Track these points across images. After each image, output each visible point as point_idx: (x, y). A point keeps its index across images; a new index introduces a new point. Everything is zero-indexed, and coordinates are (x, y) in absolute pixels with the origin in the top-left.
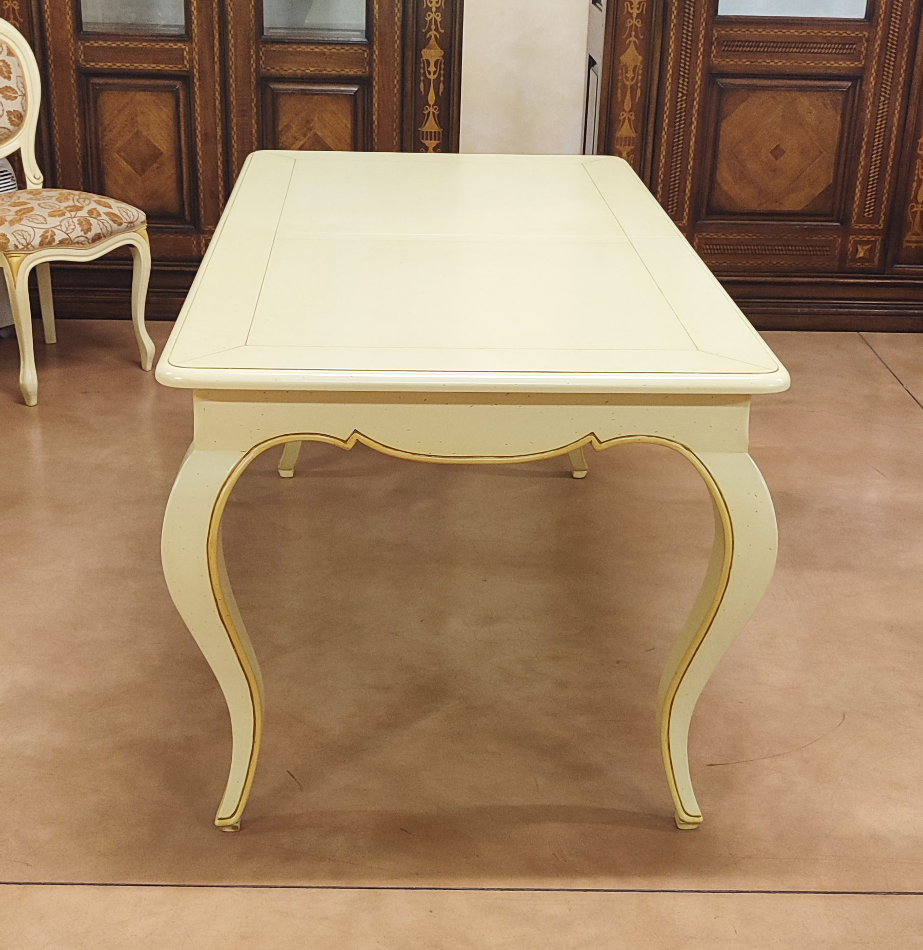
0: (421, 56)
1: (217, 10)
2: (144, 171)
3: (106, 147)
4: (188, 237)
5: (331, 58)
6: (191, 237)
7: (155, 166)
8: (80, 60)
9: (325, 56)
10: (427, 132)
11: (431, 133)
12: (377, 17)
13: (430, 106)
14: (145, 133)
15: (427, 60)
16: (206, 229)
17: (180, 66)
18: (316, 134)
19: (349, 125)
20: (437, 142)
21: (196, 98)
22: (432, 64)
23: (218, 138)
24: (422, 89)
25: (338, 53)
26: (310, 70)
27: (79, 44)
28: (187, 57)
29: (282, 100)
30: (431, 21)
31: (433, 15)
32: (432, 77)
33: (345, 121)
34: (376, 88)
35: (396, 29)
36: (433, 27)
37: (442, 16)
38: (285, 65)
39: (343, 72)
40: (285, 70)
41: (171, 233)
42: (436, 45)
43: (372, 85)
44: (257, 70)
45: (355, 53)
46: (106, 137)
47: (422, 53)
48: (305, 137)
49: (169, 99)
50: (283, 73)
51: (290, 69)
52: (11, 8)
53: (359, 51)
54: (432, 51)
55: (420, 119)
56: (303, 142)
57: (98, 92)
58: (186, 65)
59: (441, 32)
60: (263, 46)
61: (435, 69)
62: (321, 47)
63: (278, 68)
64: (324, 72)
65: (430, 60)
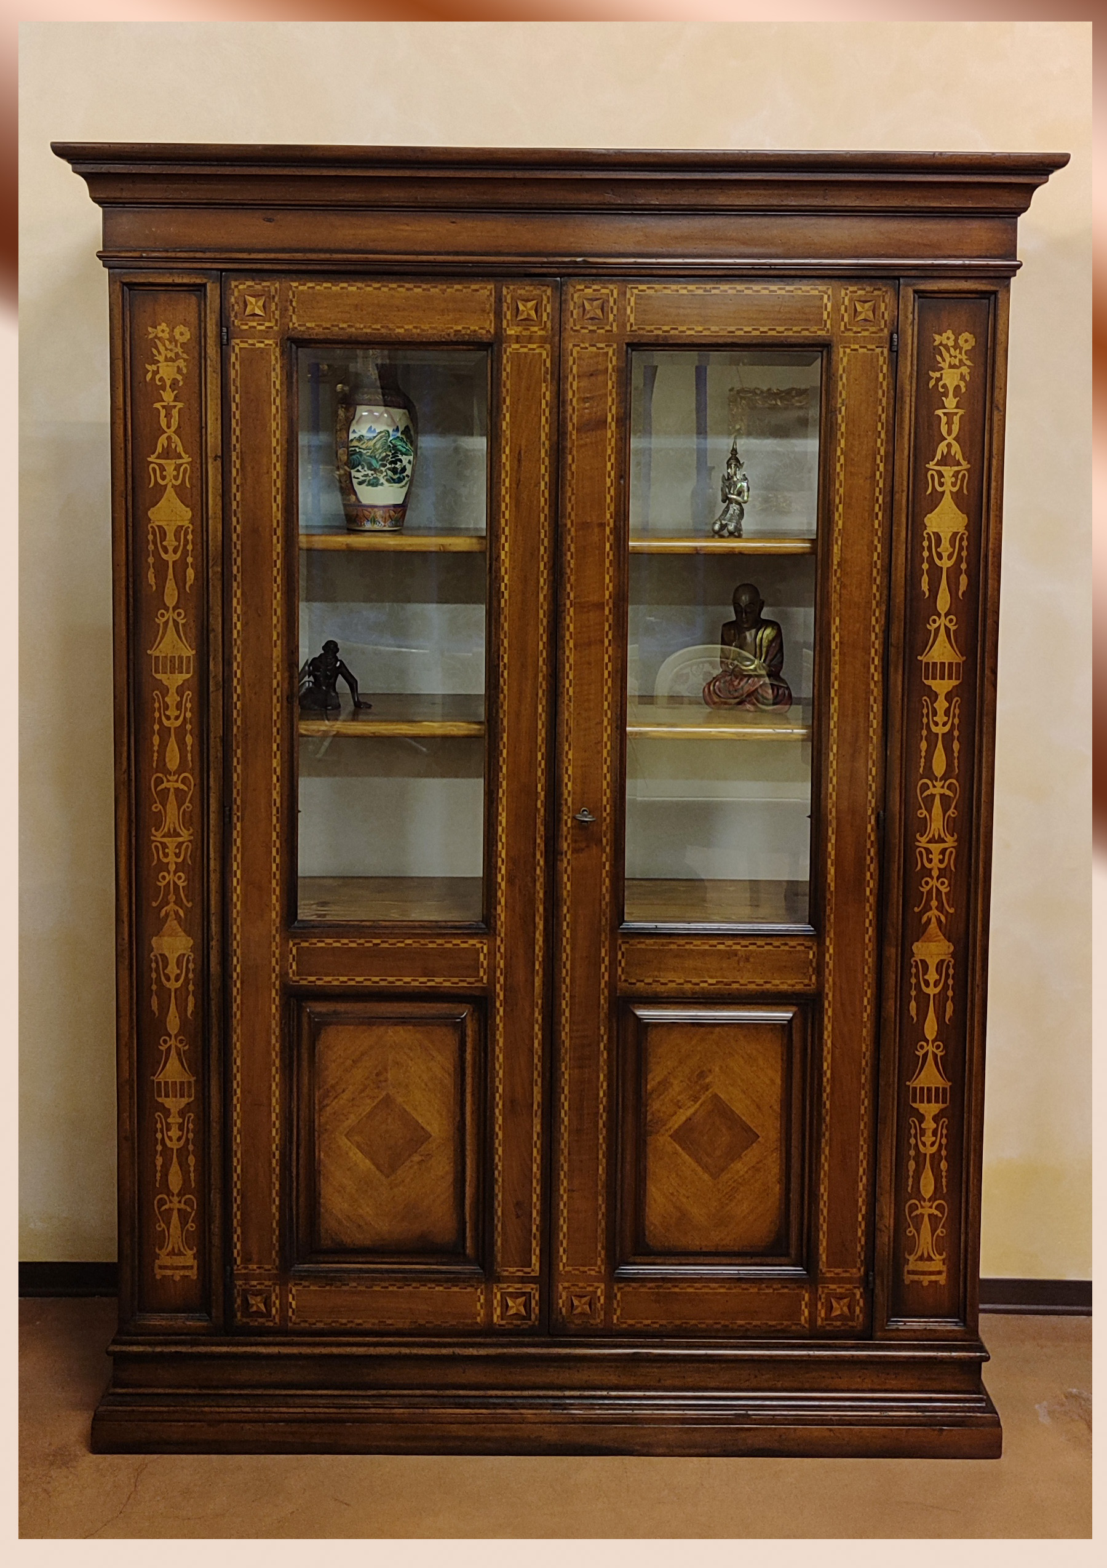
0: (913, 955)
1: (542, 880)
2: (393, 1168)
3: (328, 1127)
4: (469, 1290)
5: (747, 960)
6: (477, 1289)
7: (416, 1158)
8: (290, 971)
9: (737, 958)
10: (922, 1089)
11: (929, 1089)
12: (832, 889)
13: (927, 1041)
14: (400, 1100)
15: (922, 961)
16: (506, 1274)
17: (472, 980)
18: (715, 1096)
19: (778, 1081)
20: (941, 1106)
21: (498, 1037)
22: (932, 969)
23: (535, 1107)
24: (913, 1013)
25: (761, 953)
26: (709, 983)
27: (291, 944)
28: (485, 963)
29: (653, 1036)
30: (930, 892)
31: (933, 883)
32: (932, 991)
33: (770, 1073)
34: (830, 1013)
35: (867, 909)
36: (934, 903)
37: (949, 885)
38: (664, 974)
39: (768, 986)
40: (662, 984)
41: (438, 1282)
42: (940, 933)
43: (821, 1011)
44: (612, 985)
45: (790, 952)
46: (328, 1108)
47: (914, 948)
48: (696, 1102)
49: (450, 1039)
50: (658, 990)
51: (672, 980)
52: (172, 883)
53: (799, 948)
54: (932, 945)
55: (910, 1065)
56: (692, 1110)
57: (318, 1027)
58: (482, 978)
59: (947, 912)
60: (623, 942)
61: (937, 977)
62: (730, 943)
63: (650, 980)
64: (735, 986)
65: (928, 961)
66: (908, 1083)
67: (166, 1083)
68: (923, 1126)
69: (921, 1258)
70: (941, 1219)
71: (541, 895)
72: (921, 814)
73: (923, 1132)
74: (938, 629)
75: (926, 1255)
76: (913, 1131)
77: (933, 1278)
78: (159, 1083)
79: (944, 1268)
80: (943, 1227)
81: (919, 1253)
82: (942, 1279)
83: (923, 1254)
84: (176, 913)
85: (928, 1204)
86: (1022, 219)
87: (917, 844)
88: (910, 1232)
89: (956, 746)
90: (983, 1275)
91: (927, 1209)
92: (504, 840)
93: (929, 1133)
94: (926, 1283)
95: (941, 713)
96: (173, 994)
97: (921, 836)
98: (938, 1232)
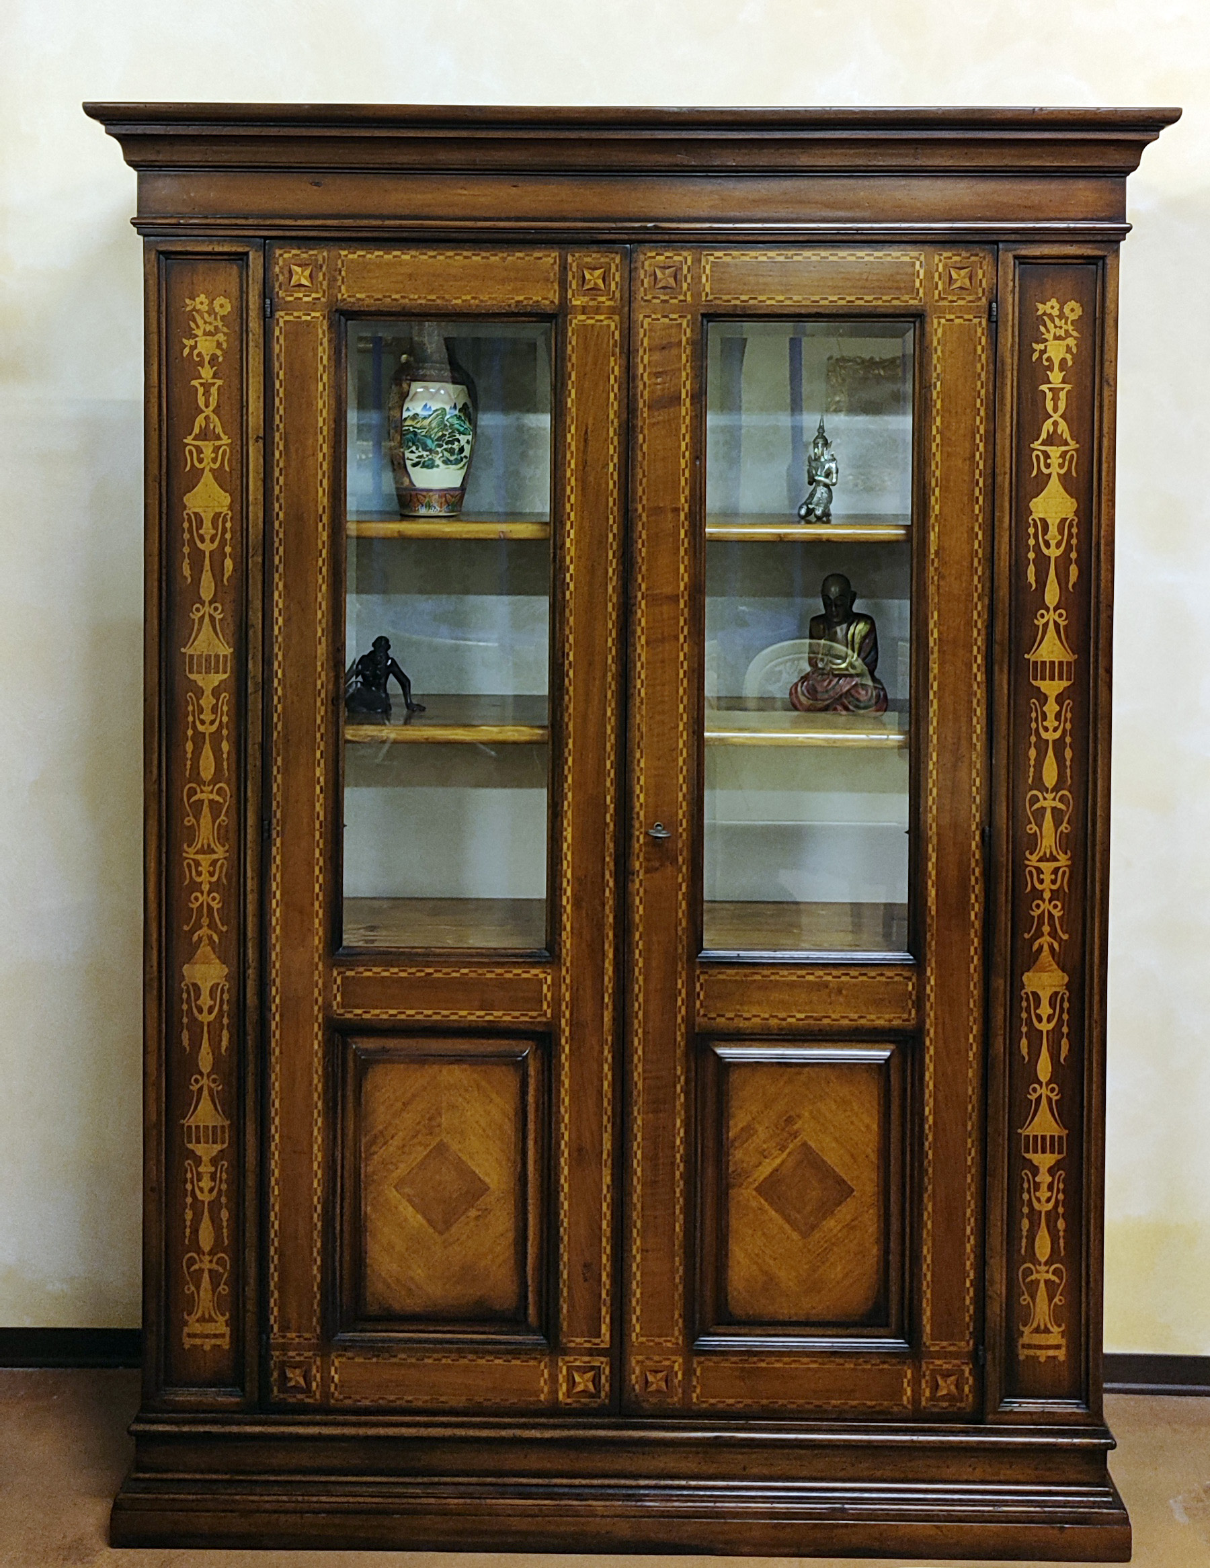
0: (1023, 987)
1: (611, 902)
2: (448, 1225)
3: (375, 1177)
4: (532, 1363)
5: (840, 992)
6: (540, 1362)
7: (473, 1213)
8: (335, 1003)
9: (828, 990)
10: (1035, 1137)
11: (1043, 1138)
12: (933, 913)
13: (1040, 1084)
14: (455, 1146)
15: (1034, 993)
16: (572, 1345)
17: (534, 1014)
18: (805, 1144)
19: (875, 1127)
20: (1056, 1157)
21: (563, 1078)
22: (1045, 1002)
23: (605, 1156)
24: (1025, 1051)
25: (855, 985)
26: (797, 1018)
27: (335, 973)
28: (549, 995)
29: (735, 1077)
30: (1041, 916)
31: (1045, 906)
32: (1045, 1027)
33: (867, 1120)
34: (932, 1052)
35: (972, 935)
36: (1046, 929)
37: (1063, 908)
38: (746, 1008)
39: (863, 1021)
40: (745, 1019)
41: (497, 1354)
42: (1053, 962)
43: (922, 1049)
44: (689, 1020)
45: (888, 983)
46: (375, 1157)
47: (1024, 978)
48: (783, 1152)
49: (508, 1079)
50: (741, 1025)
51: (756, 1015)
52: (205, 904)
53: (897, 979)
54: (1045, 976)
55: (1021, 1111)
56: (778, 1161)
57: (365, 1066)
58: (546, 1012)
59: (1061, 939)
60: (701, 973)
61: (1051, 1011)
62: (821, 973)
63: (731, 1015)
64: (826, 1021)
65: (1040, 993)
66: (1019, 1131)
67: (197, 1127)
68: (1037, 1179)
69: (1037, 1330)
70: (1059, 1285)
71: (611, 920)
72: (1031, 829)
73: (1037, 1186)
74: (1046, 625)
75: (1042, 1327)
76: (1026, 1185)
77: (1051, 1353)
78: (190, 1127)
79: (1063, 1342)
80: (1061, 1295)
81: (1035, 1325)
82: (1061, 1354)
83: (1039, 1325)
84: (210, 938)
85: (1043, 1268)
86: (1130, 179)
87: (1027, 862)
88: (1025, 1300)
89: (1068, 754)
90: (1109, 1348)
91: (1043, 1274)
92: (569, 858)
93: (1044, 1187)
94: (1042, 1360)
95: (1051, 716)
96: (206, 1028)
97: (1031, 854)
98: (1056, 1300)
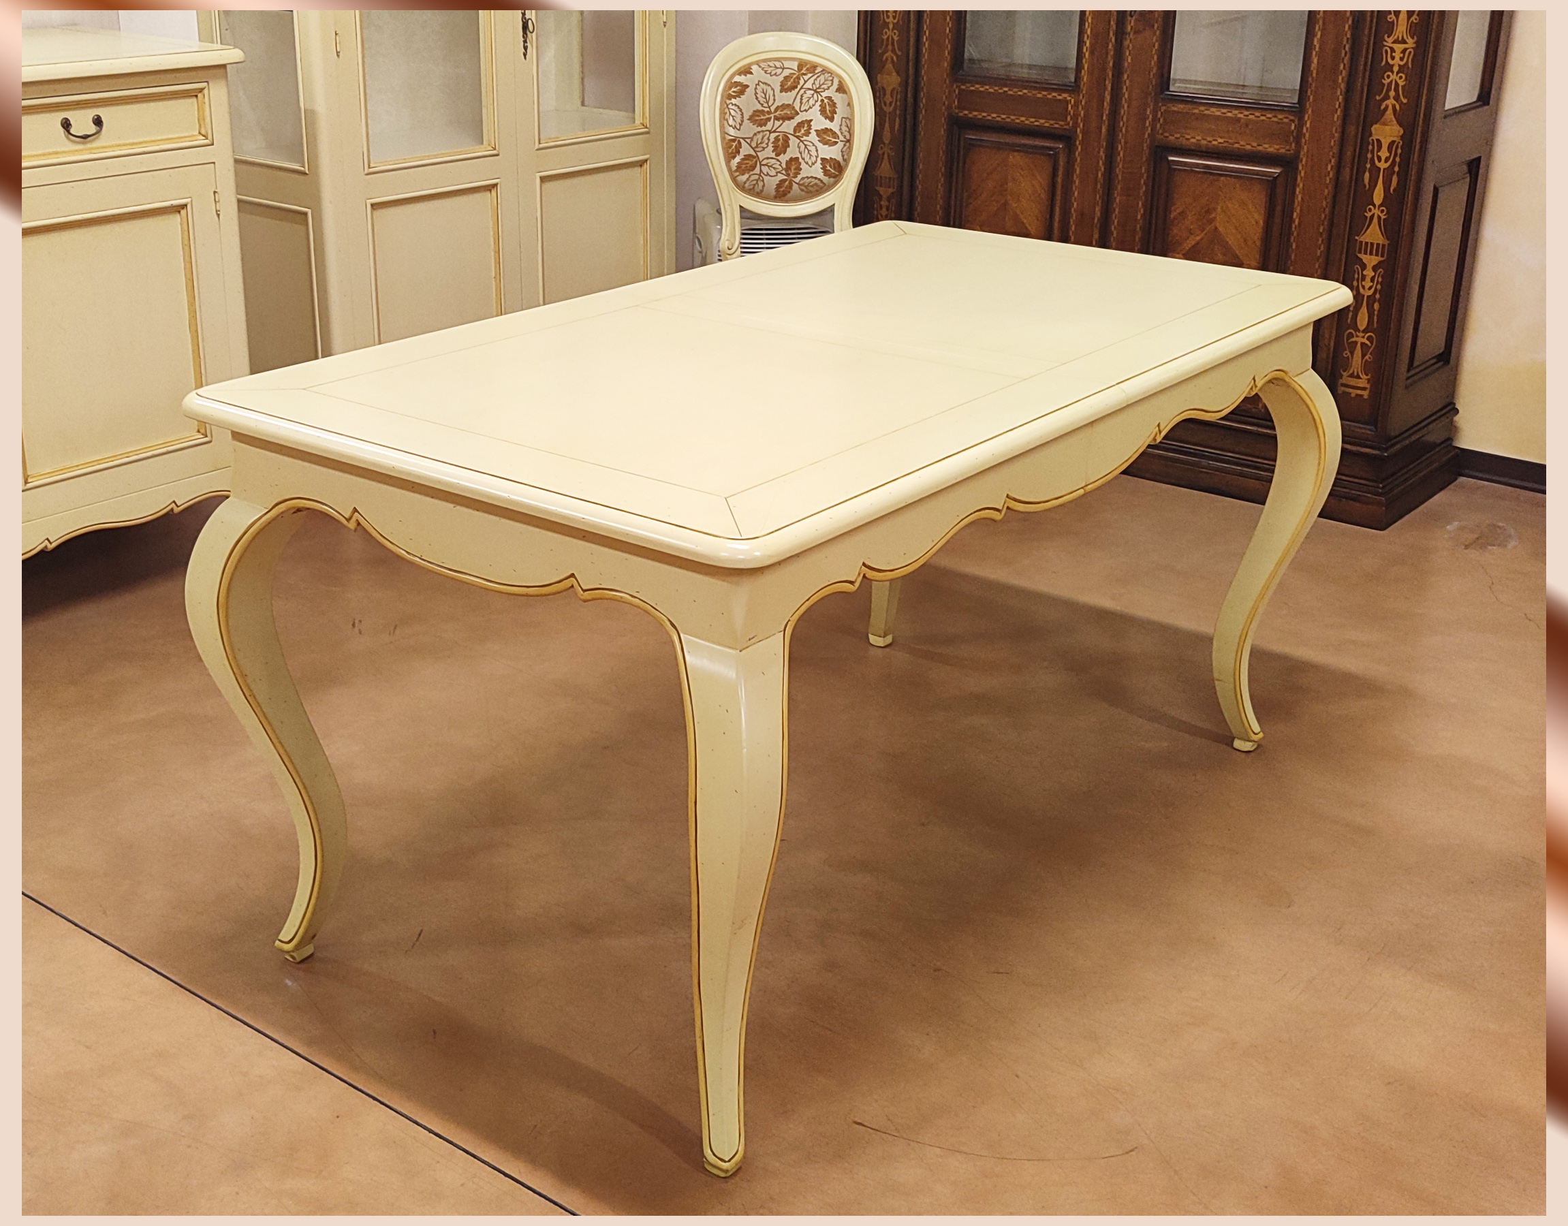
0: (1371, 135)
1: (1112, 53)
5: (1247, 125)
8: (953, 106)
9: (1240, 125)
10: (1367, 243)
11: (1372, 244)
12: (1314, 75)
13: (1375, 206)
14: (1015, 205)
15: (1378, 140)
17: (1061, 123)
18: (1216, 228)
19: (1261, 222)
21: (1076, 167)
22: (1385, 147)
23: (1096, 220)
24: (1366, 181)
25: (1257, 122)
26: (1218, 142)
27: (955, 86)
28: (1072, 112)
29: (1178, 177)
30: (1390, 84)
31: (1393, 77)
32: (1383, 165)
33: (1256, 216)
34: (1302, 174)
35: (1339, 93)
36: (1392, 93)
37: (1406, 80)
38: (1188, 131)
39: (1260, 148)
40: (1187, 139)
42: (1394, 119)
43: (1297, 172)
44: (1152, 136)
45: (1278, 123)
46: (971, 206)
47: (1373, 129)
48: (1203, 231)
49: (1047, 165)
50: (1183, 143)
51: (1194, 138)
52: (890, 38)
53: (1285, 120)
54: (1387, 128)
55: (1358, 223)
56: (1198, 238)
57: (971, 145)
58: (1069, 123)
59: (1402, 102)
60: (1162, 105)
61: (1388, 155)
62: (1236, 112)
63: (1178, 135)
64: (1236, 145)
65: (1383, 141)
66: (1357, 238)
67: (881, 177)
68: (1364, 273)
69: (1352, 376)
70: (1370, 347)
71: (1111, 64)
72: (1391, 18)
73: (1364, 278)
75: (1355, 374)
76: (1356, 276)
77: (1359, 392)
78: (877, 176)
79: (1368, 386)
80: (1371, 354)
81: (1351, 372)
82: (1365, 394)
83: (1354, 372)
84: (892, 59)
85: (1361, 334)
87: (1385, 43)
88: (1346, 354)
91: (1361, 339)
92: (1090, 21)
93: (1368, 279)
94: (1353, 395)
96: (888, 115)
97: (1388, 37)
98: (1367, 357)
